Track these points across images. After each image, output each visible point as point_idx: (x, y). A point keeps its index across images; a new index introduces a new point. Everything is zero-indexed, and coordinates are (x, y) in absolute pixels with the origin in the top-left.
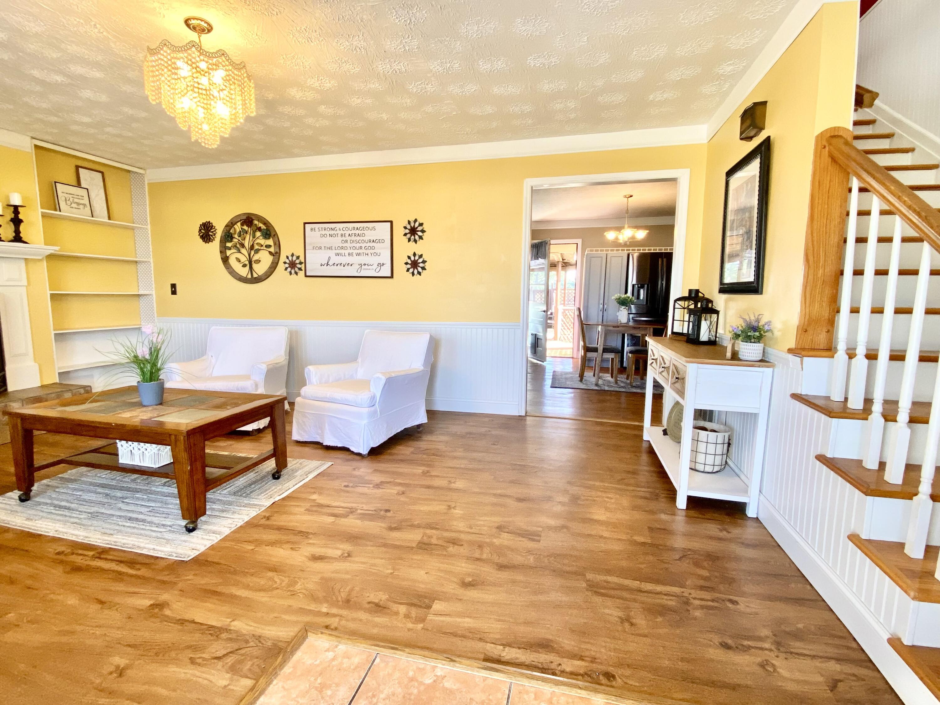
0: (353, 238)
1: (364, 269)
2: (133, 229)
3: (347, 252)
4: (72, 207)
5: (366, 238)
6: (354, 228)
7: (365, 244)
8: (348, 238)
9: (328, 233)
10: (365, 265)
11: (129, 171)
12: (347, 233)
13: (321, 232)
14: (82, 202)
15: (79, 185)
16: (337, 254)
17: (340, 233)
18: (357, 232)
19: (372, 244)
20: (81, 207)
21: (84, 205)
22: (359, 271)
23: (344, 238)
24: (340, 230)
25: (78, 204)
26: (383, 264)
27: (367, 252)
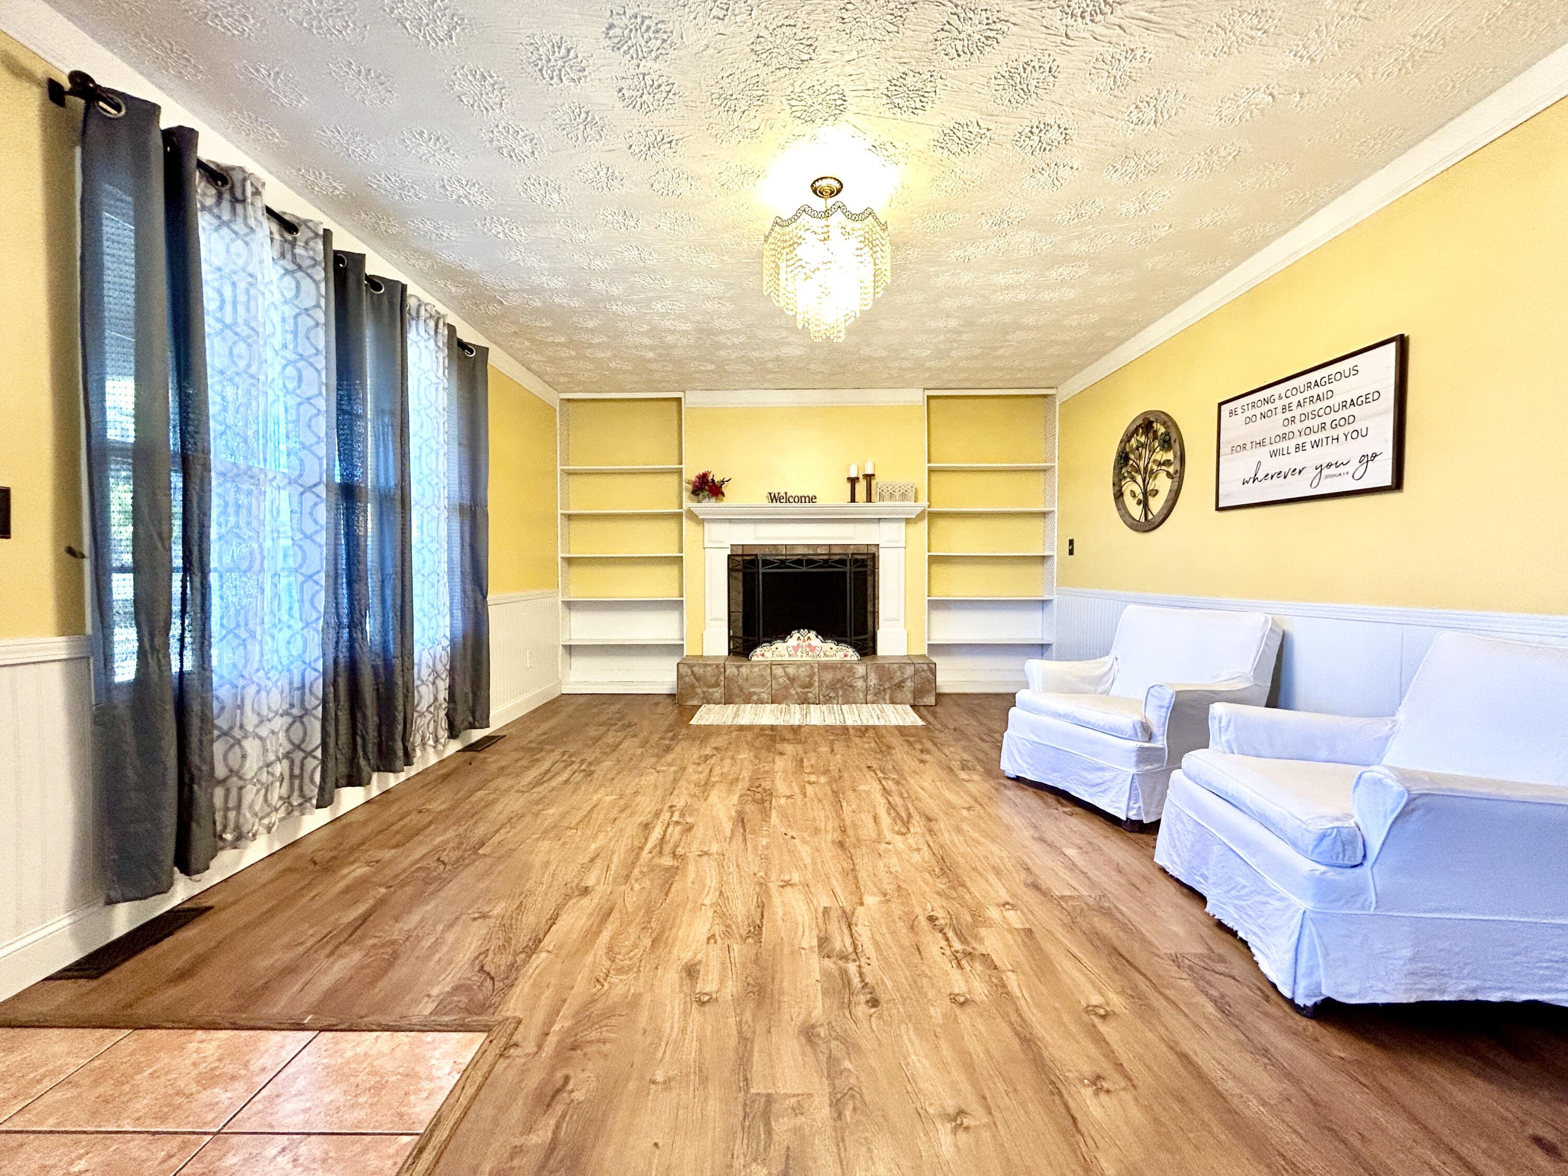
0: (1308, 408)
1: (1326, 477)
3: (1292, 444)
5: (1335, 401)
6: (1309, 386)
7: (1333, 416)
8: (1297, 412)
9: (1257, 411)
10: (1329, 465)
11: (1045, 396)
12: (1294, 400)
13: (1246, 415)
16: (1274, 454)
17: (1279, 404)
18: (1315, 392)
19: (1345, 413)
22: (1314, 484)
23: (1288, 415)
24: (1280, 398)
26: (1375, 456)
27: (1334, 433)
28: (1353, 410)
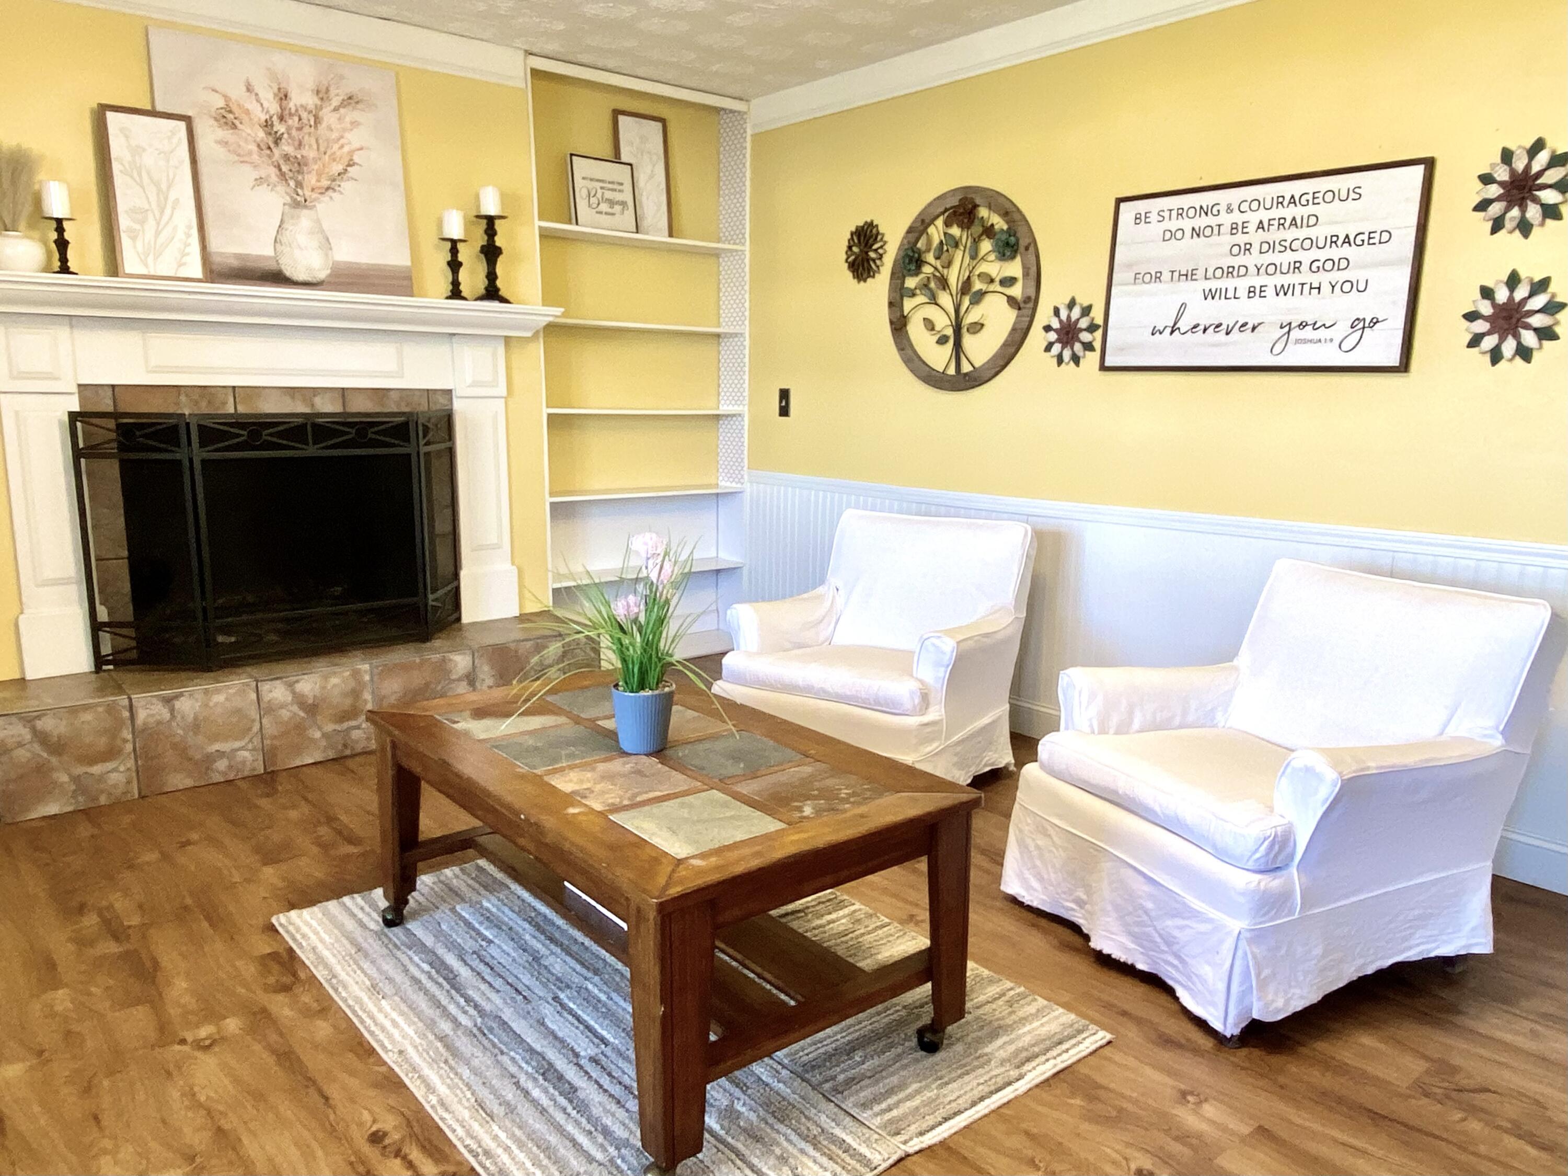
0: (1275, 235)
1: (1298, 341)
2: (716, 254)
3: (1243, 284)
4: (601, 213)
5: (1320, 232)
6: (1279, 201)
7: (1314, 254)
8: (1256, 238)
9: (1187, 224)
10: (1303, 325)
11: (717, 110)
12: (1254, 219)
13: (1166, 225)
14: (618, 197)
15: (616, 158)
16: (1210, 295)
17: (1226, 219)
18: (1289, 212)
19: (1335, 253)
20: (618, 208)
21: (623, 204)
22: (1277, 349)
23: (1240, 239)
24: (1229, 210)
25: (612, 203)
26: (1375, 322)
27: (1315, 279)
28: (1346, 251)
